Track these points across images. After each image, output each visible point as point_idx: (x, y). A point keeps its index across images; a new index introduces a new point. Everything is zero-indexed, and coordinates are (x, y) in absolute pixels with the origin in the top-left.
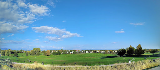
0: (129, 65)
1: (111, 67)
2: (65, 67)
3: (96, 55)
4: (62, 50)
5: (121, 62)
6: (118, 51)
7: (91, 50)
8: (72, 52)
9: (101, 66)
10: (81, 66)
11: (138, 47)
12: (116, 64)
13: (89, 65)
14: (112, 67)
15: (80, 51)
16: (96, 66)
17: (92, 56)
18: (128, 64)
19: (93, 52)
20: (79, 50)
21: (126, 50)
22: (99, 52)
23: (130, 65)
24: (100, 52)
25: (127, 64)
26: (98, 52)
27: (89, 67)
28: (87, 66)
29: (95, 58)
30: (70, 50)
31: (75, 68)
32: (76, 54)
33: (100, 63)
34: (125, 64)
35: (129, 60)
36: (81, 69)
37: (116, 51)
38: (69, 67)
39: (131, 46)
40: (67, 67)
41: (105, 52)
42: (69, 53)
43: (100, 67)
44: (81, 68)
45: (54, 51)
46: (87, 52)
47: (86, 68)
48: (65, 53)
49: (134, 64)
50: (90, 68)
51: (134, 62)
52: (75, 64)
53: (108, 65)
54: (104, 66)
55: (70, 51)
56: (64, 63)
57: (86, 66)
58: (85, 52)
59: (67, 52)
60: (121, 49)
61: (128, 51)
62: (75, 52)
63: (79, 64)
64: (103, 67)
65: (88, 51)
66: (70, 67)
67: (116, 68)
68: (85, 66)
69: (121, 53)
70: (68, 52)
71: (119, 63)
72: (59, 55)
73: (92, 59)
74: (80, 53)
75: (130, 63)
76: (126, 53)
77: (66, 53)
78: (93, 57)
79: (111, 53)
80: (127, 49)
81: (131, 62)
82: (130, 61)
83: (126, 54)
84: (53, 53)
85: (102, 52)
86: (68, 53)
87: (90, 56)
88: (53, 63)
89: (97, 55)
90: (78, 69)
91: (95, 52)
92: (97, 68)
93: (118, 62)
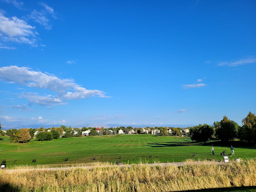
0: (225, 168)
1: (177, 169)
2: (69, 168)
3: (140, 138)
4: (64, 128)
5: (202, 159)
6: (191, 130)
7: (130, 128)
8: (87, 132)
9: (153, 165)
10: (107, 165)
11: (246, 119)
12: (189, 162)
13: (125, 161)
14: (181, 169)
15: (106, 129)
16: (141, 165)
17: (132, 141)
18: (221, 163)
19: (133, 131)
20: (102, 128)
21: (214, 129)
22: (147, 131)
23: (229, 168)
24: (150, 133)
25: (218, 163)
26: (144, 131)
27: (126, 166)
28: (121, 165)
29: (140, 147)
30: (81, 128)
31: (92, 170)
32: (97, 136)
33: (150, 157)
34: (214, 163)
35: (223, 154)
36: (107, 172)
37: (187, 131)
38: (78, 167)
39: (225, 118)
40: (73, 168)
41: (162, 132)
42: (80, 134)
43: (152, 168)
44: (108, 169)
45: (41, 129)
46: (121, 132)
47: (118, 169)
48: (69, 134)
49: (239, 165)
50: (127, 169)
51: (239, 160)
52: (94, 160)
53: (169, 164)
54: (162, 165)
55: (82, 130)
56: (66, 160)
57: (117, 163)
58: (115, 132)
59: (73, 132)
60: (200, 125)
61: (218, 132)
62: (93, 132)
63: (102, 160)
64: (157, 168)
65: (123, 128)
66: (80, 167)
67: (190, 171)
68: (115, 166)
69: (201, 135)
70: (76, 133)
71: (196, 160)
72: (53, 141)
73: (131, 147)
74: (104, 134)
75: (227, 161)
76: (213, 136)
77: (72, 135)
78: (133, 143)
79: (174, 134)
80: (216, 126)
81: (230, 159)
82: (226, 157)
83: (213, 139)
84: (38, 136)
85: (154, 132)
86: (76, 136)
87: (127, 141)
88: (34, 162)
89: (143, 138)
90: (101, 172)
91: (139, 132)
92: (144, 169)
93: (194, 157)
